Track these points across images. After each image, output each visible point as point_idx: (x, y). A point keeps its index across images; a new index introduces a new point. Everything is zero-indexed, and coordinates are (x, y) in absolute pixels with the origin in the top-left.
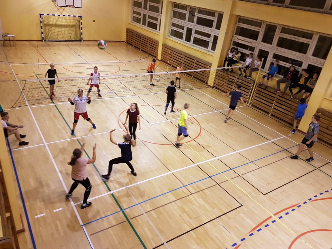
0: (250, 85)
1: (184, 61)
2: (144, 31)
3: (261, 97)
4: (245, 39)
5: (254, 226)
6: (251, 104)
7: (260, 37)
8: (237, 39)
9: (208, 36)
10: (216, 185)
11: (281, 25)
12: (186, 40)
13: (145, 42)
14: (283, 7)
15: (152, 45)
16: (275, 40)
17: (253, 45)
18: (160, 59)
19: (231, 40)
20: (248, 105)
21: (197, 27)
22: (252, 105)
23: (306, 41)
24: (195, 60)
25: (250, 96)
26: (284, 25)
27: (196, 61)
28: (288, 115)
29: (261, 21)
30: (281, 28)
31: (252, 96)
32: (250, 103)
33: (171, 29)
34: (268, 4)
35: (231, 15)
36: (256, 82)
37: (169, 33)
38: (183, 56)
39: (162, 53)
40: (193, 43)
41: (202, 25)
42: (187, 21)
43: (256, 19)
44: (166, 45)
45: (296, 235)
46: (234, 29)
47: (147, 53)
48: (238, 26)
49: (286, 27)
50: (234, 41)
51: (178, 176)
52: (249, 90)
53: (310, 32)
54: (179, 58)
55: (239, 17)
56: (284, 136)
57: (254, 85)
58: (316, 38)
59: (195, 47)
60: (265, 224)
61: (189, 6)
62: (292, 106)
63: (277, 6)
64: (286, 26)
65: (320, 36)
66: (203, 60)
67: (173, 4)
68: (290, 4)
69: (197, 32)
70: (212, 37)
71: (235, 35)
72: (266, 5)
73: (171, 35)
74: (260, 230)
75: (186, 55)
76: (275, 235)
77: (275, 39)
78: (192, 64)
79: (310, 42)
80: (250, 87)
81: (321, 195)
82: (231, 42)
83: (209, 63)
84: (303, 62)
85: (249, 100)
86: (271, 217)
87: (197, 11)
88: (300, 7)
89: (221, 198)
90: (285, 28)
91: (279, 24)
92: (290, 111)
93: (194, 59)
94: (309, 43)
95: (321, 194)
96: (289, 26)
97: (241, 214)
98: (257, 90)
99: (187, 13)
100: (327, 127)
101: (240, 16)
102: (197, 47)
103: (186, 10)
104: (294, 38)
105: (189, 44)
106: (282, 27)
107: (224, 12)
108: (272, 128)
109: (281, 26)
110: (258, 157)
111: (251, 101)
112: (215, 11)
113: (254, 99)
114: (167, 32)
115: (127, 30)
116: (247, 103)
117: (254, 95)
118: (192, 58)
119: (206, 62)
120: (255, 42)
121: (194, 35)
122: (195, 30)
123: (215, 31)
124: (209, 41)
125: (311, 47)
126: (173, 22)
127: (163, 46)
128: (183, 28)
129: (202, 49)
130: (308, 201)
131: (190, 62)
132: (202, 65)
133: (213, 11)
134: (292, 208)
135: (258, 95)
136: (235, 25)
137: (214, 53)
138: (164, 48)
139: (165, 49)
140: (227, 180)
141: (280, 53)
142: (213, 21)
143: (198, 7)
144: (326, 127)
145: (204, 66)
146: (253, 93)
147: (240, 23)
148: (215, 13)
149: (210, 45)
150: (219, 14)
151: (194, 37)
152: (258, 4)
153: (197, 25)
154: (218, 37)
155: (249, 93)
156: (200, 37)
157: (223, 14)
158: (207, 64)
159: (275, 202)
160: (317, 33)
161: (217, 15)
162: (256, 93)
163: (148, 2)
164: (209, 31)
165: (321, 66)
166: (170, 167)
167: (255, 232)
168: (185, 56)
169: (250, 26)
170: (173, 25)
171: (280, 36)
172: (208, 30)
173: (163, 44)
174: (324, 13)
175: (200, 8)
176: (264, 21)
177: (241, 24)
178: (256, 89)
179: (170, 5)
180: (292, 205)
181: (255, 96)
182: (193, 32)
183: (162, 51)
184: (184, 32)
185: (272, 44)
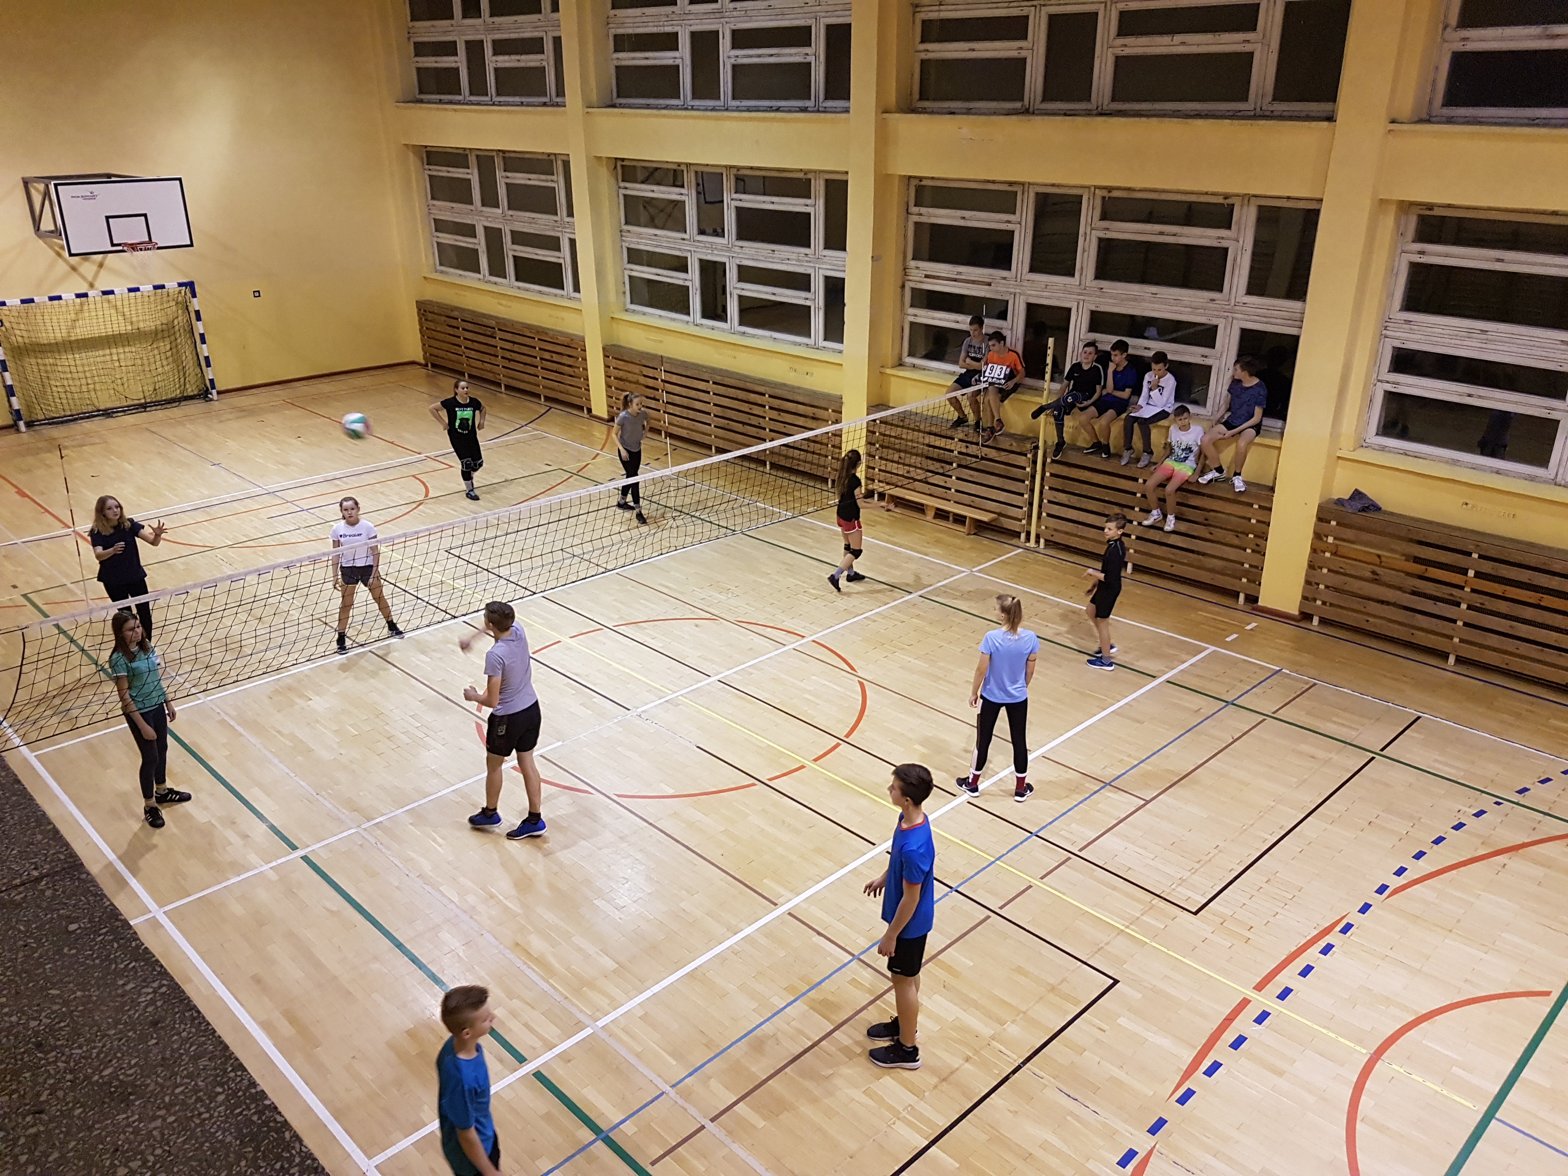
0: (1021, 460)
1: (715, 405)
2: (503, 302)
3: (1074, 501)
4: (959, 273)
5: (1188, 1056)
6: (1042, 541)
7: (1022, 252)
8: (927, 276)
9: (801, 282)
10: (989, 917)
11: (1096, 187)
12: (705, 315)
13: (516, 348)
14: (1088, 113)
15: (556, 358)
16: (1087, 256)
17: (997, 292)
18: (605, 416)
19: (903, 287)
20: (1032, 544)
21: (747, 250)
22: (1046, 541)
23: (1206, 237)
24: (764, 395)
25: (1031, 504)
26: (1110, 189)
27: (770, 396)
28: (1204, 554)
29: (1011, 184)
30: (1098, 202)
31: (1040, 506)
32: (1038, 537)
33: (630, 277)
34: (1026, 112)
35: (882, 180)
36: (1041, 444)
37: (624, 293)
38: (710, 387)
39: (608, 386)
40: (741, 324)
41: (763, 241)
42: (695, 231)
43: (988, 181)
44: (620, 346)
45: (1364, 1051)
46: (905, 236)
47: (538, 396)
48: (916, 223)
49: (1116, 194)
50: (913, 289)
51: (817, 916)
52: (1023, 481)
53: (1220, 200)
54: (693, 394)
55: (914, 182)
56: (1213, 648)
57: (1035, 456)
58: (1246, 219)
59: (754, 336)
60: (1230, 1036)
61: (688, 165)
62: (1212, 514)
63: (1065, 115)
64: (1118, 188)
65: (1260, 207)
66: (799, 388)
67: (615, 167)
68: (1113, 99)
69: (747, 274)
70: (818, 286)
71: (913, 264)
72: (1020, 117)
73: (632, 303)
74: (1216, 1066)
75: (718, 379)
76: (1280, 1073)
77: (1084, 251)
78: (757, 410)
79: (1228, 239)
80: (1024, 468)
81: (1421, 862)
82: (903, 296)
83: (827, 397)
84: (1217, 326)
85: (1029, 523)
86: (1245, 1002)
87: (728, 184)
88: (1158, 106)
89: (1020, 970)
90: (1115, 198)
91: (1088, 187)
92: (1208, 536)
93: (761, 389)
94: (1224, 244)
95: (1419, 855)
96: (1129, 189)
97: (1121, 1021)
98: (1052, 475)
99: (688, 197)
100: (1374, 573)
101: (921, 179)
102: (759, 337)
103: (682, 186)
104: (1162, 233)
105: (723, 330)
106: (1104, 198)
107: (847, 173)
108: (1151, 623)
109: (1097, 191)
110: (1129, 756)
111: (1038, 526)
112: (806, 172)
113: (1049, 515)
114: (612, 296)
115: (419, 310)
116: (1023, 536)
117: (1045, 501)
118: (749, 386)
119: (814, 394)
120: (1005, 278)
121: (735, 289)
122: (740, 267)
123: (826, 259)
124: (808, 303)
125: (1235, 260)
126: (632, 246)
127: (606, 356)
128: (680, 265)
129: (784, 342)
130: (1375, 899)
131: (745, 407)
132: (801, 409)
133: (801, 175)
134: (1322, 944)
135: (1062, 497)
136: (907, 220)
137: (841, 352)
138: (614, 363)
139: (620, 364)
140: (1031, 887)
141: (1114, 305)
142: (809, 214)
143: (731, 167)
144: (1368, 574)
145: (809, 411)
146: (1041, 493)
147: (923, 210)
148: (810, 180)
149: (818, 321)
150: (827, 181)
151: (740, 297)
152: (983, 118)
153: (741, 243)
154: (844, 279)
155: (1022, 495)
156: (767, 293)
157: (847, 181)
158: (823, 404)
159: (1248, 934)
160: (1247, 198)
161: (818, 188)
162: (1051, 488)
163: (499, 174)
164: (798, 260)
165: (1293, 331)
166: (769, 886)
167: (1198, 1081)
168: (714, 383)
169: (967, 214)
170: (635, 256)
171: (1102, 234)
172: (794, 256)
173: (604, 349)
174: (1255, 117)
175: (738, 168)
176: (1023, 184)
177: (931, 210)
178: (1048, 474)
179: (605, 175)
180: (1316, 932)
181: (1050, 502)
182: (732, 275)
183: (608, 376)
184: (692, 279)
185: (1077, 274)
